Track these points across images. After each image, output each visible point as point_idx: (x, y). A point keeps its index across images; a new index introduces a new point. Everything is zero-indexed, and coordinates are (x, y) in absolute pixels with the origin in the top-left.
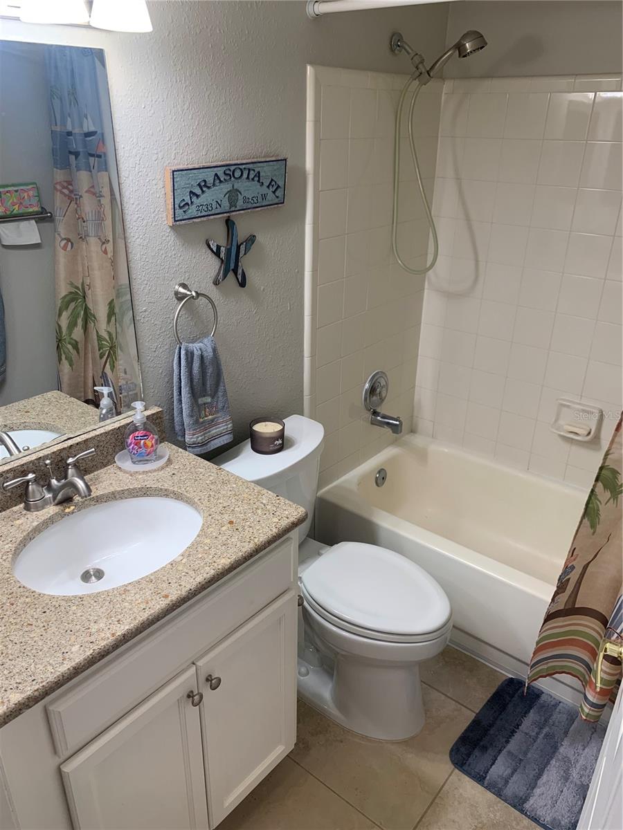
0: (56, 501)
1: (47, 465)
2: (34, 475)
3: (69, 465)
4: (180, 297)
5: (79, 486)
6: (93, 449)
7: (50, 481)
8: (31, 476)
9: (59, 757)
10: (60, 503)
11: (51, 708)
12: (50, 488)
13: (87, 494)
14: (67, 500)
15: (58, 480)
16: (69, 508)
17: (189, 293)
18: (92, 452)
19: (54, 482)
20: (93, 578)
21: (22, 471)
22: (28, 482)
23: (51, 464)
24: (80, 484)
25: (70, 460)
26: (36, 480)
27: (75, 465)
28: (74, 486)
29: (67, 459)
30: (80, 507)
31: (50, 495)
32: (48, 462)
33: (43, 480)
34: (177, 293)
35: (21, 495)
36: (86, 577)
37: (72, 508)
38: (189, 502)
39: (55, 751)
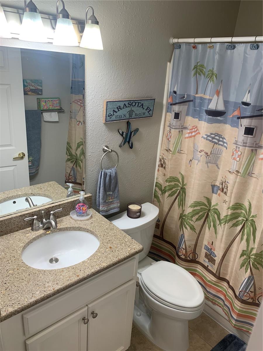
0: (44, 228)
1: (42, 213)
2: (37, 217)
3: (51, 214)
4: (104, 151)
5: (53, 224)
6: (62, 209)
7: (43, 220)
8: (35, 217)
9: (26, 337)
10: (45, 229)
11: (24, 316)
12: (42, 223)
13: (55, 227)
14: (48, 228)
15: (46, 220)
16: (48, 232)
17: (108, 150)
18: (61, 210)
19: (44, 220)
20: (54, 262)
21: (32, 214)
22: (34, 219)
23: (44, 213)
24: (53, 223)
25: (52, 212)
26: (37, 219)
27: (53, 214)
28: (51, 224)
29: (51, 212)
30: (53, 232)
31: (42, 226)
32: (43, 212)
33: (40, 219)
34: (104, 149)
35: (31, 224)
36: (51, 261)
37: (50, 232)
38: (96, 236)
39: (24, 334)
